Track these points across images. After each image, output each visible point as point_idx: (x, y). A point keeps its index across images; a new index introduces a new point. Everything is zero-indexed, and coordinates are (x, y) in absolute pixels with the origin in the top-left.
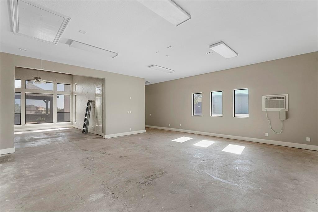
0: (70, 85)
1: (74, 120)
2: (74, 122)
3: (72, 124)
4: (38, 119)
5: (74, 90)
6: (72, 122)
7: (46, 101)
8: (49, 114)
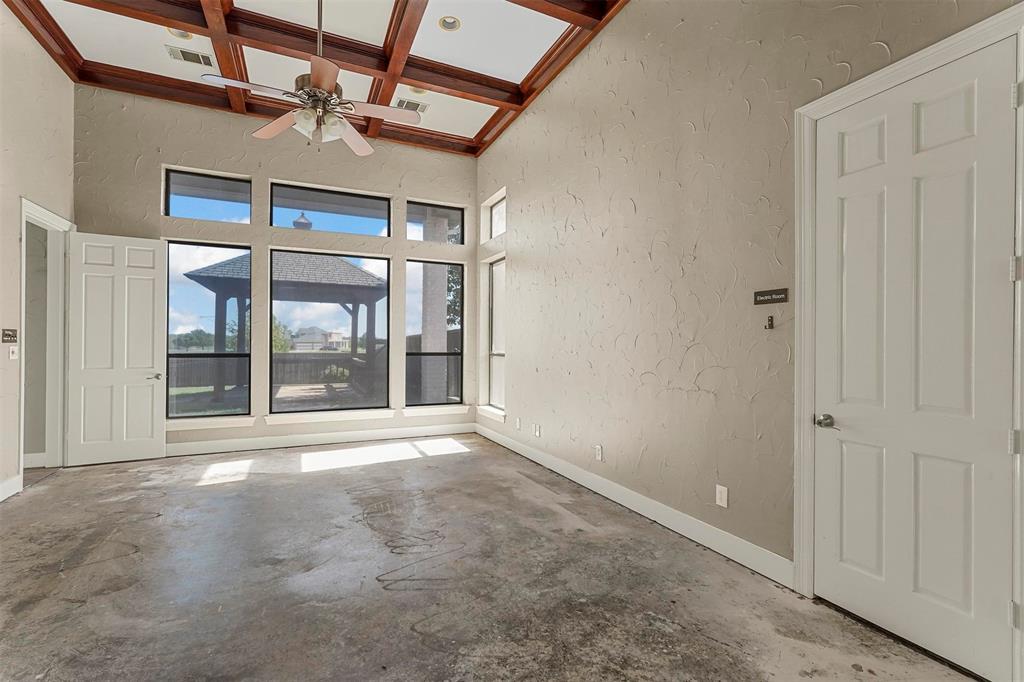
0: (462, 210)
1: (483, 398)
2: (485, 410)
3: (474, 418)
4: (327, 372)
5: (484, 239)
6: (474, 406)
7: (350, 306)
8: (360, 356)
